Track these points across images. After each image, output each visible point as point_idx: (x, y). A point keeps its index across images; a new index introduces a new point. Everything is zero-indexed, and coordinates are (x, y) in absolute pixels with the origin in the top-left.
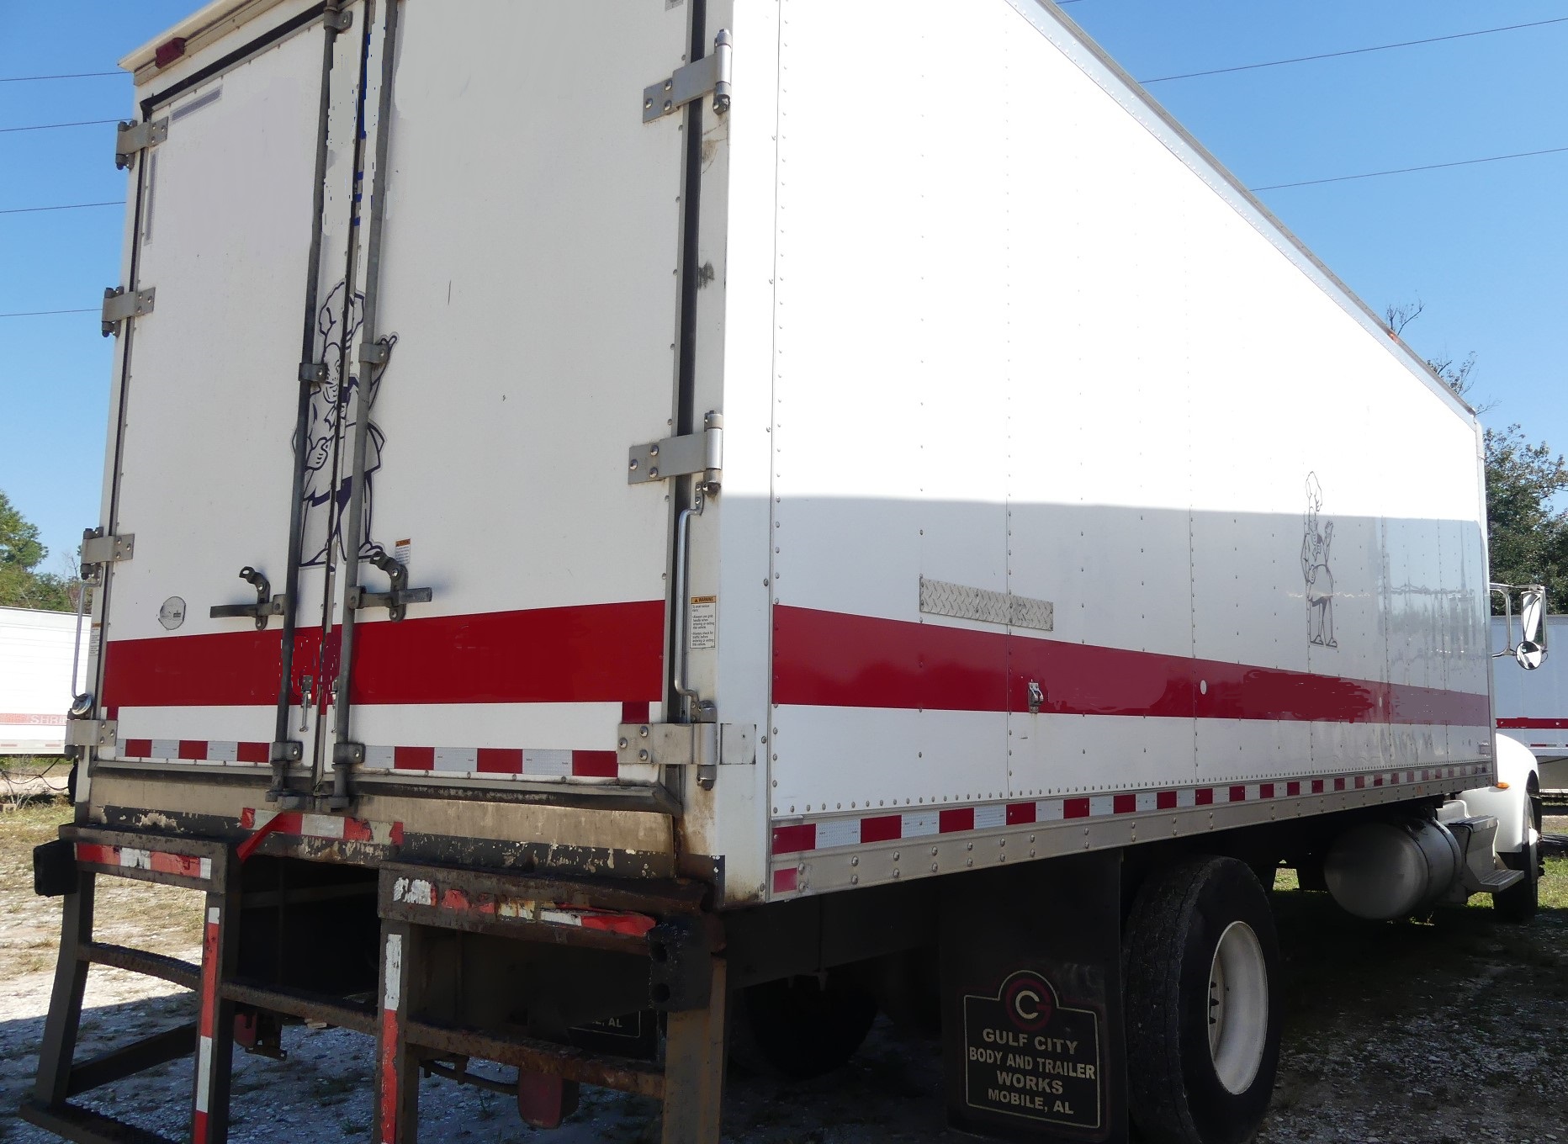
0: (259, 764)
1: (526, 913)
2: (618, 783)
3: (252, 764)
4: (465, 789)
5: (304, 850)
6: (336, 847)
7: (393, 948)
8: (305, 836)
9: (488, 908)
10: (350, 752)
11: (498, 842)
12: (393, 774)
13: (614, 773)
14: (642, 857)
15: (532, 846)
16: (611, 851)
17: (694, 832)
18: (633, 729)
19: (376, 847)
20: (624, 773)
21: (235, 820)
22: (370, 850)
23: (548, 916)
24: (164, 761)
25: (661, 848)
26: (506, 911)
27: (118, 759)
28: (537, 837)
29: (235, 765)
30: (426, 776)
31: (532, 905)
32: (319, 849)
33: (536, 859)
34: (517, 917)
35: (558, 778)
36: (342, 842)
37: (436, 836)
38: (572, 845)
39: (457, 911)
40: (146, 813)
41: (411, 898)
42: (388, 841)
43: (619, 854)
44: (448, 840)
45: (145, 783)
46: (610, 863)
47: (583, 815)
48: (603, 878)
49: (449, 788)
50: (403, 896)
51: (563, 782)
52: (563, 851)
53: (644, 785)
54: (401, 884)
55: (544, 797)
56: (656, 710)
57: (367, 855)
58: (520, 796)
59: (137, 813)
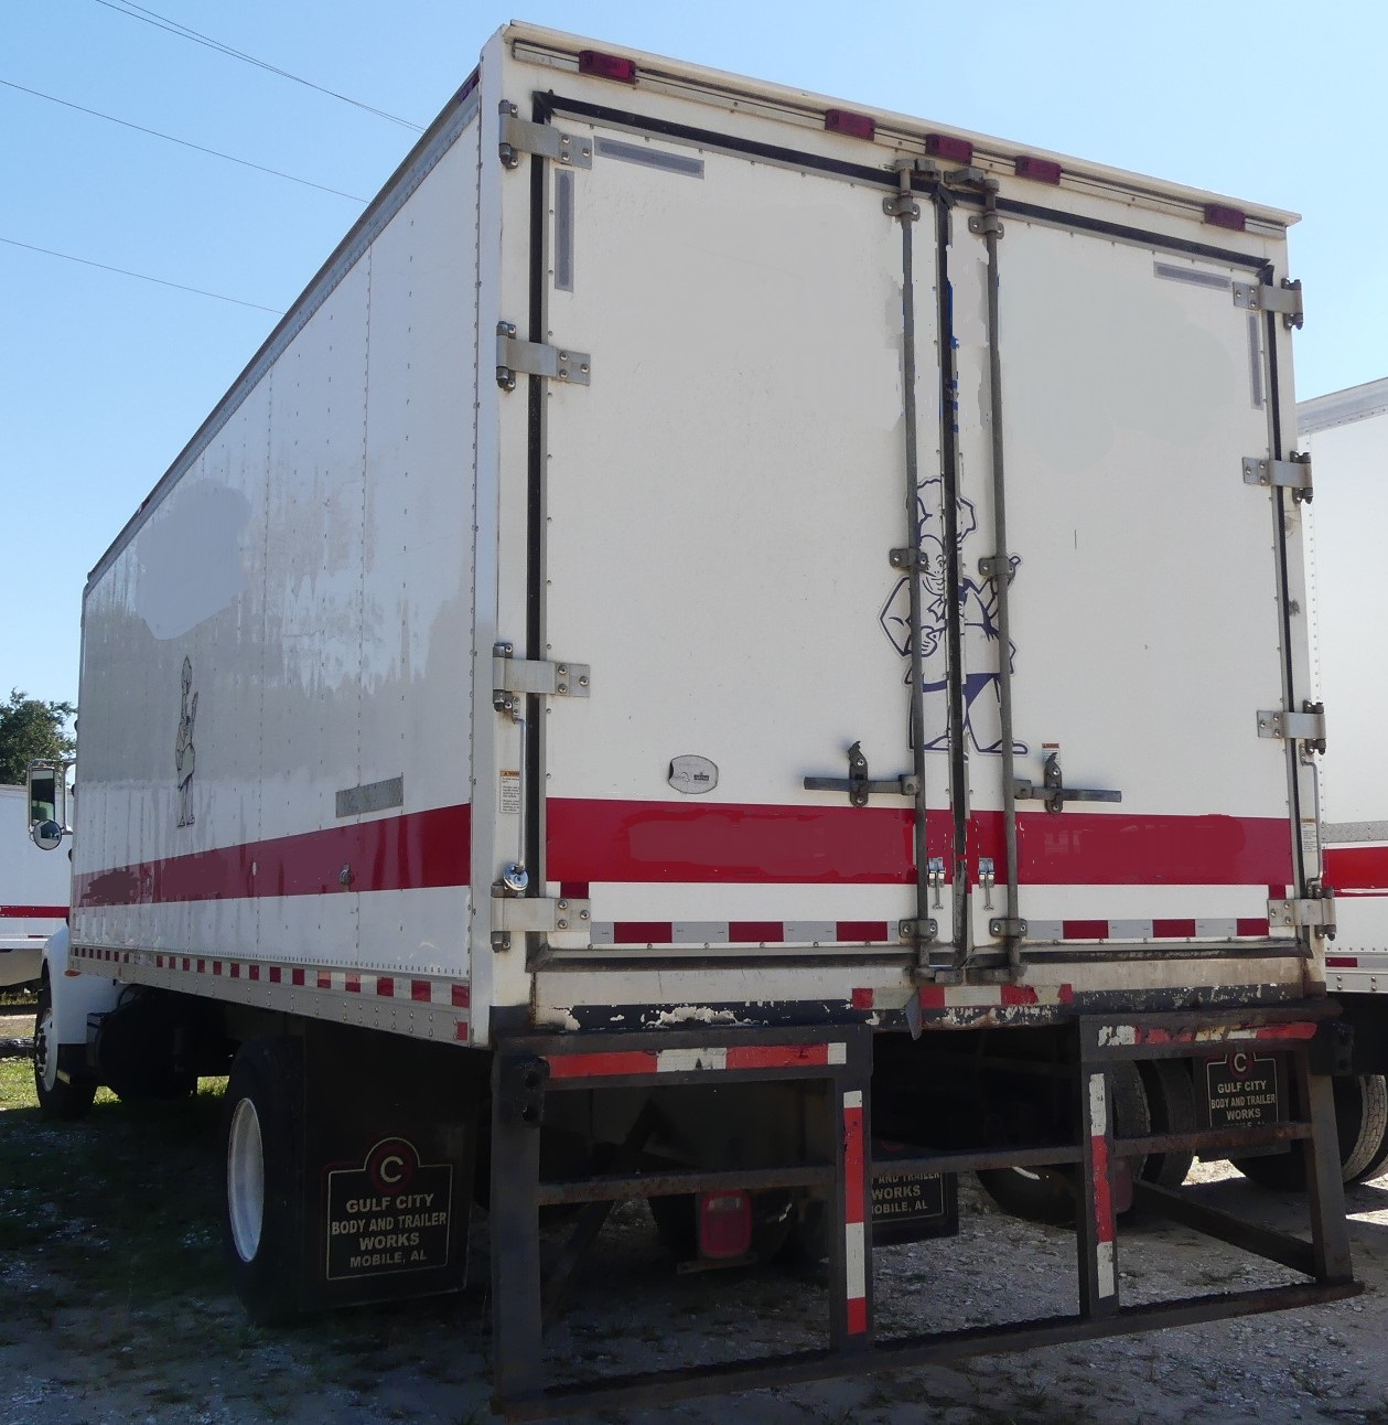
0: (873, 943)
1: (1216, 1037)
2: (1270, 939)
3: (862, 943)
4: (1145, 952)
5: (951, 1020)
6: (993, 1013)
7: (1097, 1086)
8: (951, 1008)
9: (1188, 1037)
10: (1009, 927)
11: (1168, 990)
12: (1059, 944)
13: (1266, 932)
14: (1282, 987)
15: (1197, 990)
16: (1259, 986)
17: (1313, 968)
18: (1277, 904)
19: (1041, 1008)
20: (1273, 932)
21: (845, 1002)
22: (1035, 1011)
23: (1233, 1035)
24: (701, 946)
25: (1295, 980)
26: (1201, 1037)
27: (595, 946)
28: (1202, 983)
29: (832, 945)
30: (1100, 944)
31: (1222, 1030)
32: (970, 1018)
33: (1201, 999)
34: (1209, 1041)
35: (1225, 938)
36: (998, 1009)
37: (1108, 992)
38: (1230, 984)
39: (1161, 1043)
40: (669, 1009)
41: (1115, 1042)
42: (1056, 1001)
43: (1266, 987)
44: (1121, 993)
45: (662, 973)
46: (1259, 995)
47: (1240, 963)
48: (1254, 1004)
49: (1129, 952)
50: (1107, 1041)
51: (1229, 941)
52: (1224, 990)
53: (1287, 939)
54: (1104, 1032)
55: (1217, 953)
56: (1290, 890)
57: (1031, 1016)
58: (1196, 954)
59: (651, 1011)
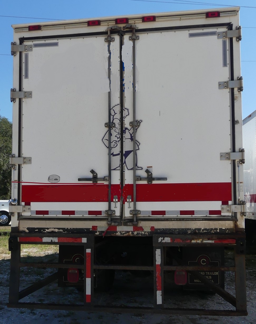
0: (98, 216)
1: (199, 241)
2: (221, 216)
3: (95, 216)
4: (177, 219)
5: (118, 234)
6: (131, 233)
8: (119, 231)
9: (189, 241)
10: (135, 212)
11: (186, 229)
12: (150, 216)
13: (220, 214)
14: (226, 230)
15: (196, 229)
16: (218, 229)
17: (240, 224)
18: (225, 206)
19: (145, 232)
20: (222, 214)
21: (90, 229)
22: (144, 233)
23: (205, 242)
24: (55, 216)
25: (232, 227)
26: (193, 241)
27: (32, 215)
28: (197, 227)
29: (87, 216)
30: (163, 217)
31: (201, 240)
32: (124, 234)
33: (197, 232)
34: (196, 242)
35: (205, 216)
36: (132, 232)
37: (166, 229)
38: (208, 228)
39: (179, 242)
40: (48, 229)
41: (164, 241)
42: (150, 230)
43: (220, 229)
44: (170, 229)
45: (46, 221)
46: (218, 231)
47: (211, 222)
48: (216, 233)
49: (172, 219)
50: (161, 241)
51: (206, 216)
52: (206, 229)
53: (228, 216)
54: (160, 239)
55: (201, 219)
56: (230, 202)
57: (142, 234)
58: (194, 220)
59: (44, 229)
